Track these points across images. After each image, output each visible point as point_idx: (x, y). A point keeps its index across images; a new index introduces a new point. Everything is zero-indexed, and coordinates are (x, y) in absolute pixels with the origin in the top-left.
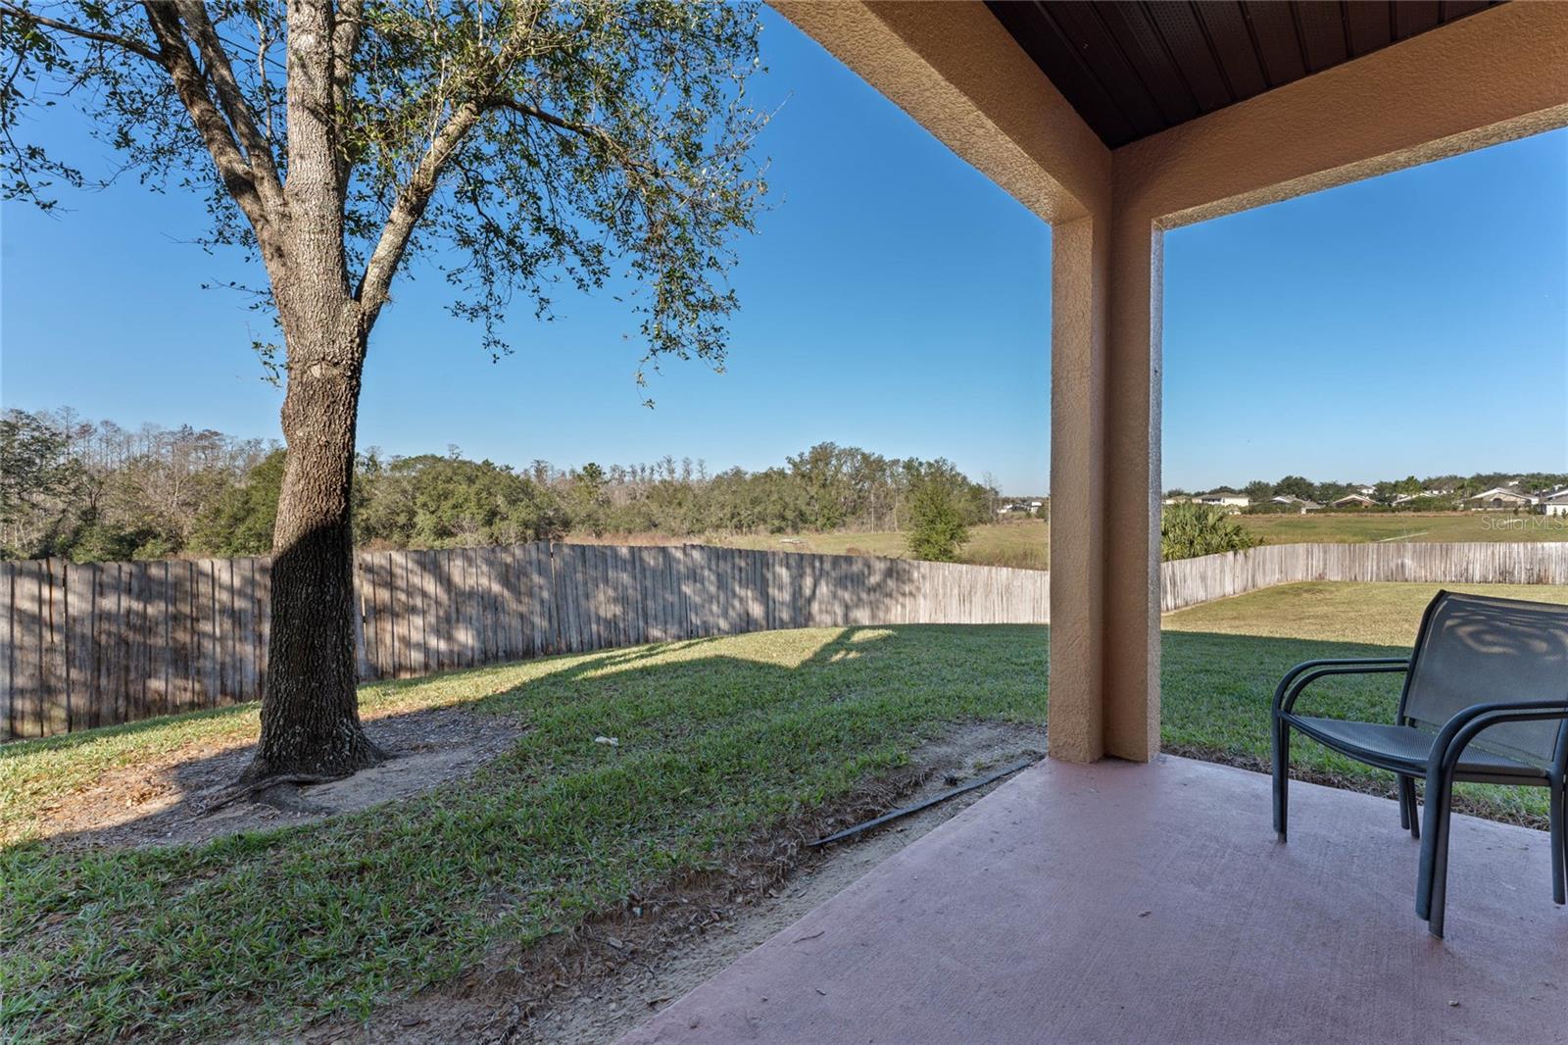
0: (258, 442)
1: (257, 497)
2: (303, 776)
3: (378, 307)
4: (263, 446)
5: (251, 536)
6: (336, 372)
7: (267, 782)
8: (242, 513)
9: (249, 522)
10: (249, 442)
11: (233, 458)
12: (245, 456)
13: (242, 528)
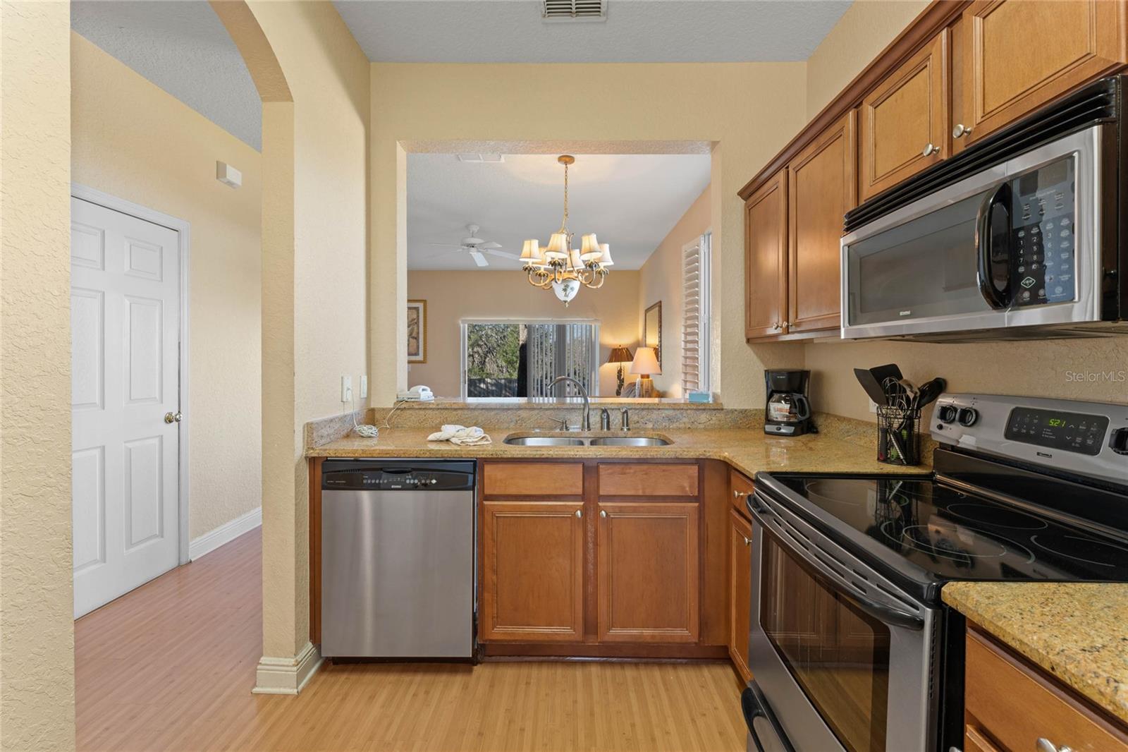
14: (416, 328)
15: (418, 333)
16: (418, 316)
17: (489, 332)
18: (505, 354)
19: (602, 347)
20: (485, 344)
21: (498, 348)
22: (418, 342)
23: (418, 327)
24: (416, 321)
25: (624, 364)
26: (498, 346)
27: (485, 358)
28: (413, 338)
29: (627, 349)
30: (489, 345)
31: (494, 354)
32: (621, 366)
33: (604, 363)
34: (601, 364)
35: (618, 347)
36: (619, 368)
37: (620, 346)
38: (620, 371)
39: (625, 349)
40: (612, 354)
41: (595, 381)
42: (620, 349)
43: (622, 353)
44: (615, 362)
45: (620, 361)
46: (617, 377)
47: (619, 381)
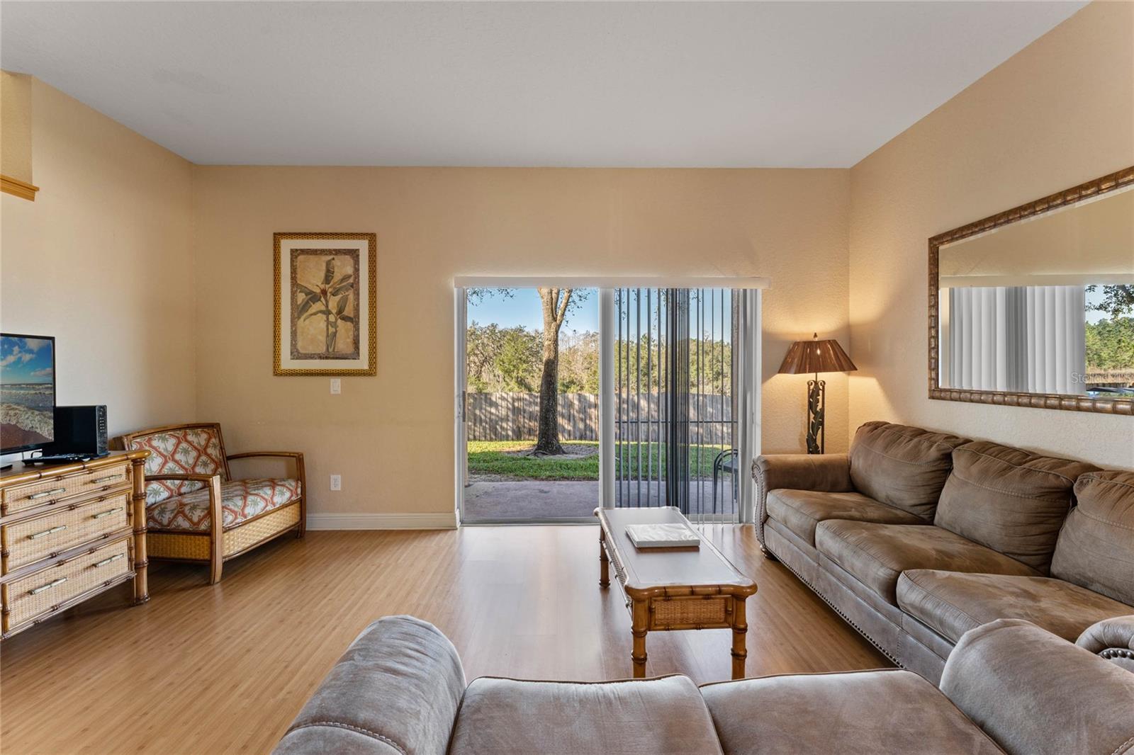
2: (544, 451)
3: (561, 322)
7: (537, 451)
14: (351, 297)
15: (357, 309)
16: (357, 270)
17: (485, 341)
18: (501, 363)
19: (769, 338)
20: (481, 353)
21: (495, 357)
22: (357, 329)
23: (357, 295)
24: (351, 280)
25: (822, 376)
26: (495, 355)
27: (481, 367)
28: (345, 319)
29: (835, 341)
30: (486, 354)
31: (491, 363)
32: (816, 383)
33: (774, 375)
34: (766, 376)
35: (811, 338)
36: (812, 387)
37: (815, 336)
38: (815, 392)
39: (829, 341)
40: (790, 353)
41: (752, 414)
42: (818, 343)
43: (824, 352)
44: (805, 372)
45: (816, 369)
46: (806, 407)
47: (812, 416)
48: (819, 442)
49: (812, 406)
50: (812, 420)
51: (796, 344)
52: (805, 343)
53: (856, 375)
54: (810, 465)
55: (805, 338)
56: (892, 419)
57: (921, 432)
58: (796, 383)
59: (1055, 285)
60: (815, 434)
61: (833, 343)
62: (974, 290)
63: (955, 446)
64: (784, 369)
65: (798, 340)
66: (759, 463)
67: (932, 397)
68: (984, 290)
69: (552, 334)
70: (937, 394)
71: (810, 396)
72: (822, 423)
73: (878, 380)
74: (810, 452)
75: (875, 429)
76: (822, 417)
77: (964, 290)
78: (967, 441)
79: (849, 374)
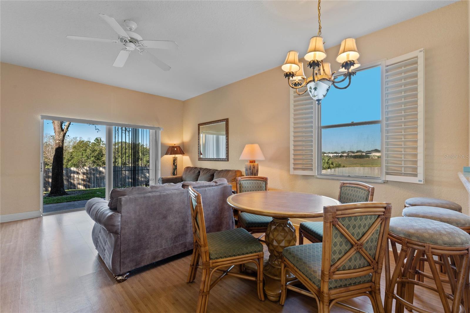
0: (76, 138)
1: (74, 154)
2: (56, 195)
3: (66, 132)
4: (77, 139)
5: (72, 165)
6: (60, 141)
7: (51, 195)
8: (70, 159)
9: (72, 161)
10: (74, 138)
11: (69, 142)
12: (72, 142)
13: (70, 163)
32: (175, 158)
33: (164, 155)
34: (162, 156)
35: (174, 145)
36: (174, 159)
37: (175, 145)
38: (175, 160)
39: (178, 146)
40: (168, 150)
41: (158, 167)
42: (175, 147)
43: (177, 149)
44: (172, 154)
45: (175, 154)
46: (173, 164)
47: (174, 166)
48: (176, 174)
49: (174, 164)
50: (174, 167)
51: (170, 147)
52: (172, 147)
53: (185, 156)
54: (173, 178)
55: (172, 145)
56: (191, 166)
57: (196, 168)
58: (170, 158)
59: (214, 135)
60: (175, 171)
61: (179, 147)
62: (210, 135)
63: (201, 170)
64: (167, 154)
65: (171, 146)
66: (160, 179)
67: (199, 160)
68: (212, 136)
69: (61, 137)
70: (200, 159)
71: (174, 161)
72: (176, 168)
73: (189, 157)
74: (173, 175)
75: (188, 168)
76: (176, 167)
77: (208, 135)
78: (203, 168)
79: (183, 155)
